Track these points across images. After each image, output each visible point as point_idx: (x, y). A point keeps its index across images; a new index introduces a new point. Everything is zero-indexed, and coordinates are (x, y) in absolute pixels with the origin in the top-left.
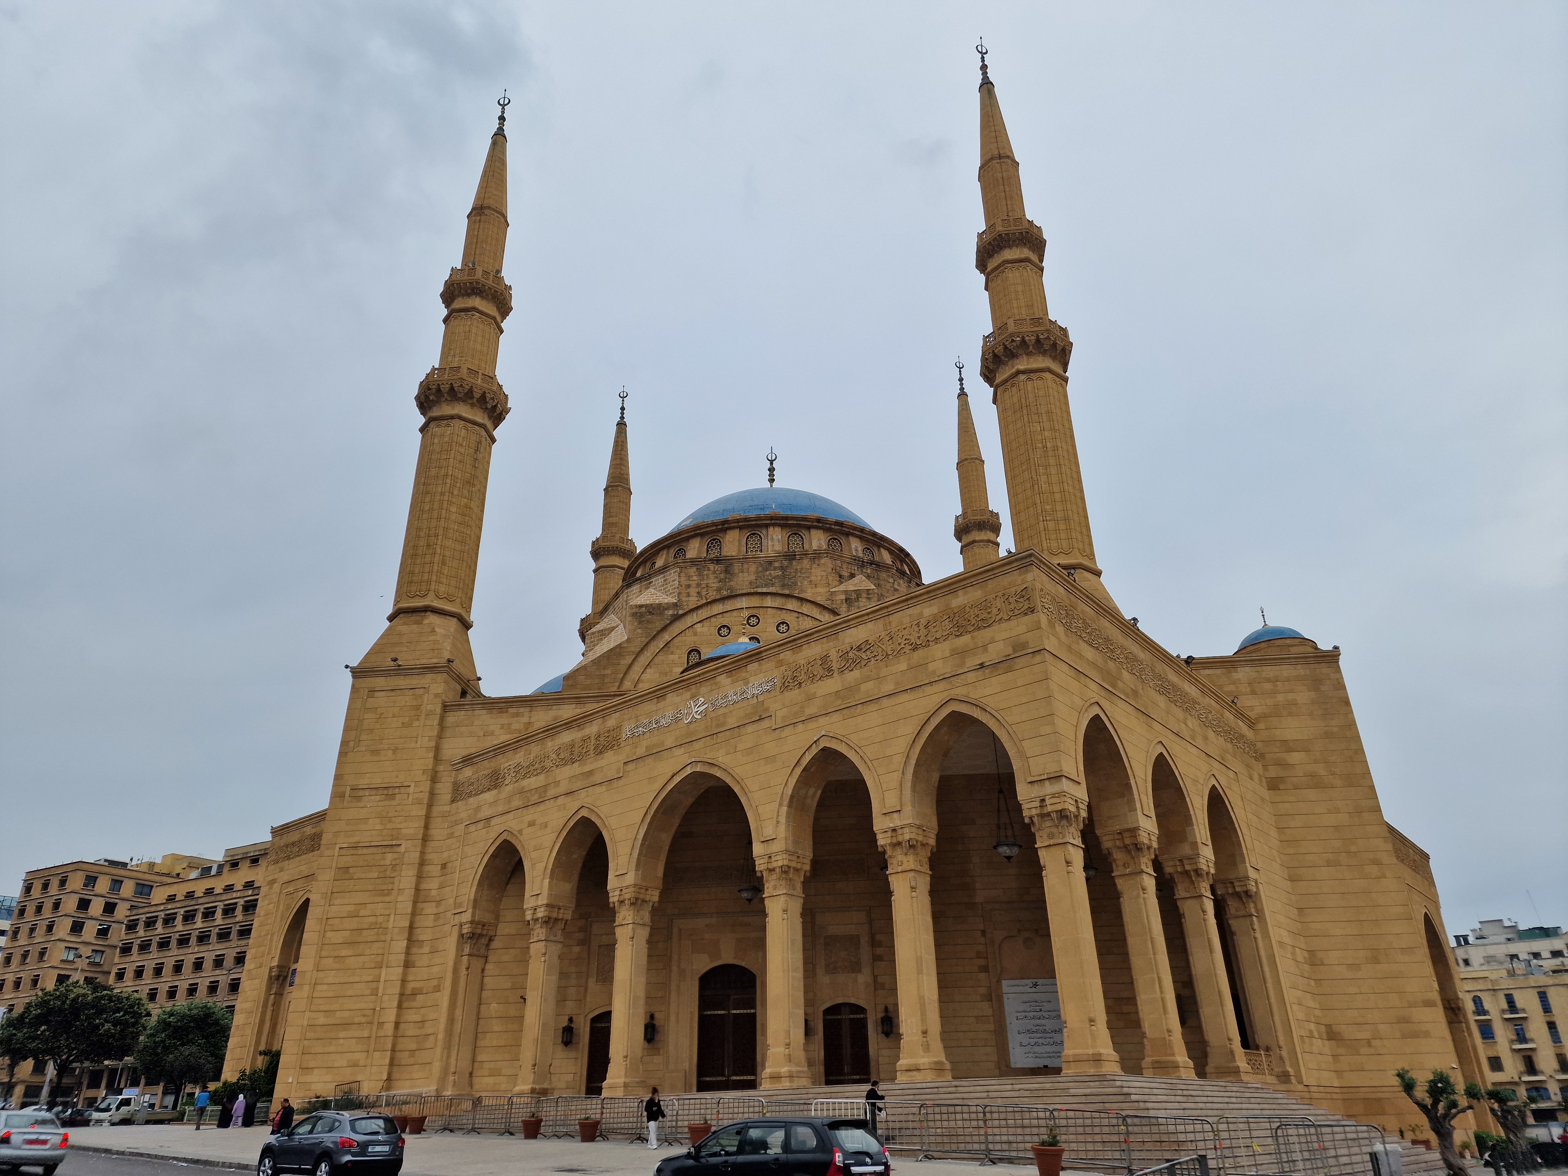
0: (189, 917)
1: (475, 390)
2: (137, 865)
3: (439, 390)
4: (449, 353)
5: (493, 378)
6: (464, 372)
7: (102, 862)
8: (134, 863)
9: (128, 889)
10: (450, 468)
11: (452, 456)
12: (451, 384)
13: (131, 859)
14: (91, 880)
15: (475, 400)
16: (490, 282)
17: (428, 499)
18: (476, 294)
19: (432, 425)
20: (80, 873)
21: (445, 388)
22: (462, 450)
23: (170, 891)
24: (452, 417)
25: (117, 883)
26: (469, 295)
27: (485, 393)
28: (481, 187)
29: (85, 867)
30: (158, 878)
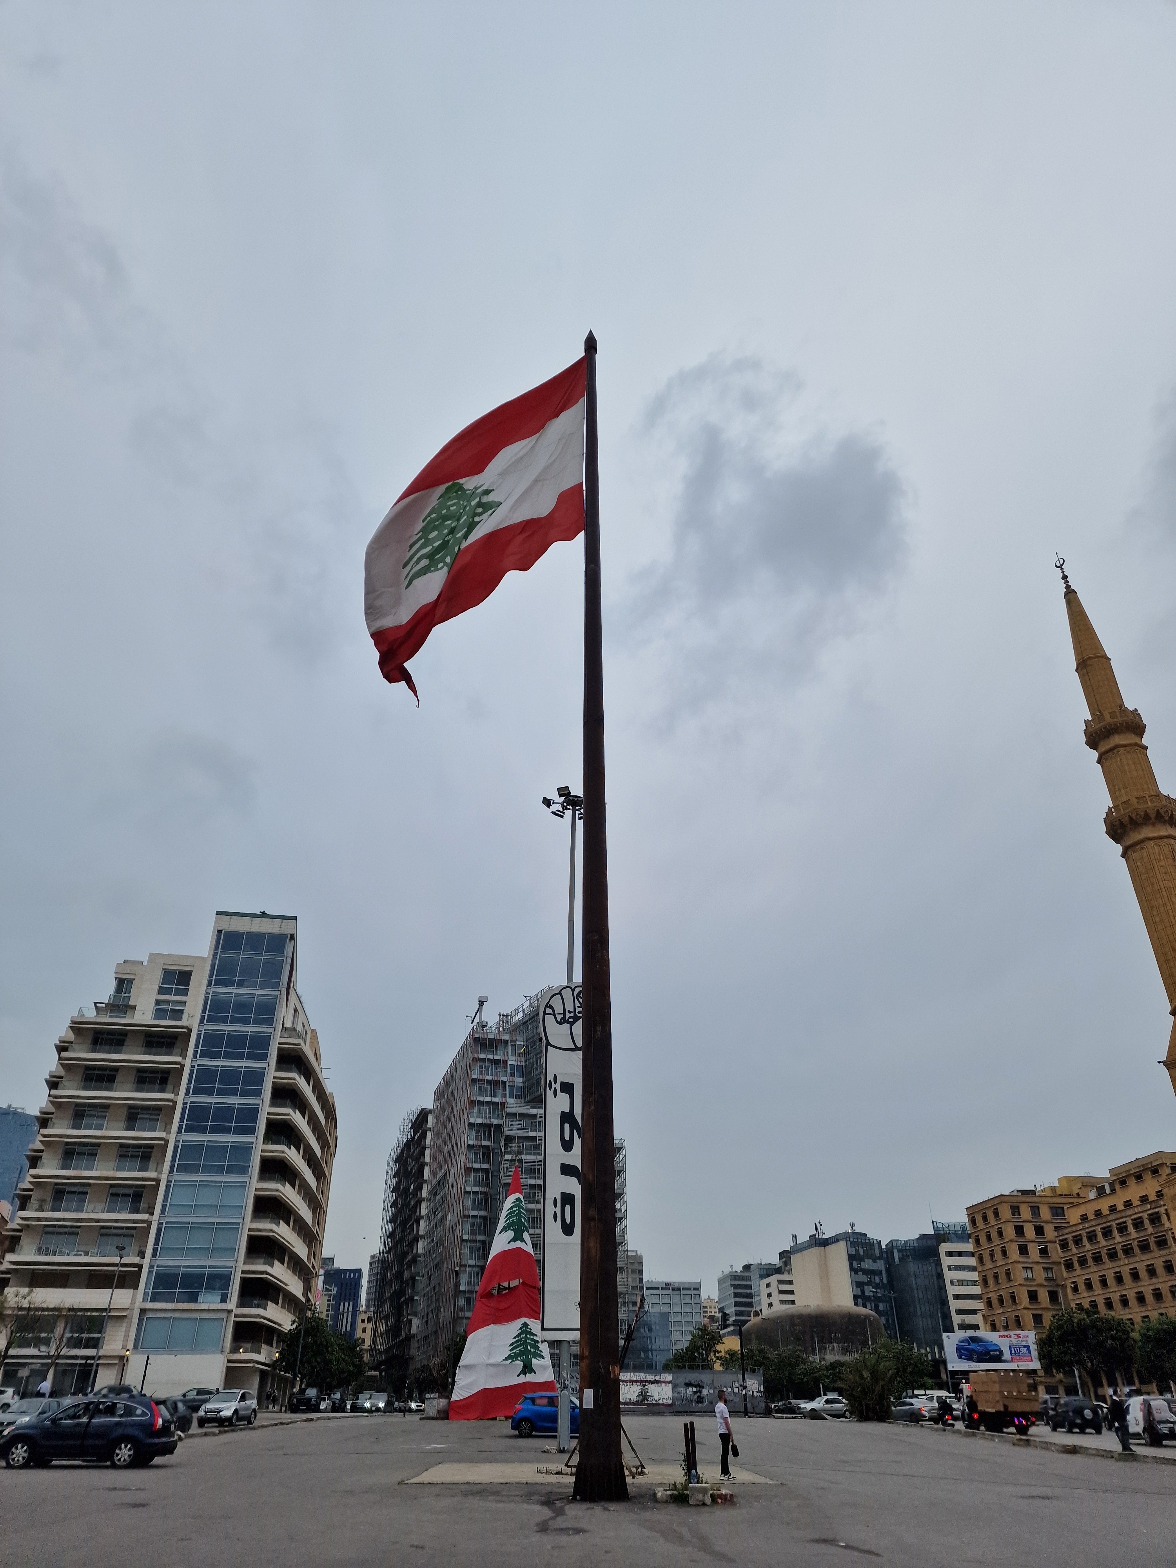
0: (1107, 1233)
1: (1149, 812)
2: (1042, 1191)
3: (1121, 824)
4: (1115, 789)
5: (1158, 795)
6: (1134, 802)
7: (1015, 1193)
8: (1039, 1189)
9: (1045, 1213)
10: (1161, 882)
11: (1157, 872)
12: (1129, 816)
13: (1035, 1186)
14: (1015, 1210)
15: (1153, 820)
16: (1120, 719)
17: (1155, 913)
18: (1113, 733)
19: (1129, 852)
20: (1005, 1205)
21: (1126, 820)
22: (1163, 863)
23: (1081, 1211)
24: (1142, 841)
25: (1035, 1210)
26: (1108, 737)
27: (1158, 810)
28: (1075, 644)
29: (1006, 1199)
30: (1064, 1200)
